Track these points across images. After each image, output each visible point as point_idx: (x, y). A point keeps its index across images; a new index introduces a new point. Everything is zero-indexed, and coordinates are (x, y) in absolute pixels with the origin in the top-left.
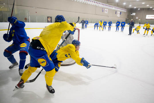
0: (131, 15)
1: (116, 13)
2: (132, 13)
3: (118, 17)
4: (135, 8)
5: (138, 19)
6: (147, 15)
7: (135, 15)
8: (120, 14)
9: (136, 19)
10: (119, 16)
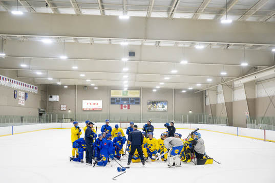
0: (50, 99)
1: (15, 96)
2: (51, 97)
3: (20, 106)
4: (59, 83)
5: (65, 109)
6: (84, 101)
7: (58, 100)
8: (25, 99)
9: (62, 109)
10: (23, 105)
